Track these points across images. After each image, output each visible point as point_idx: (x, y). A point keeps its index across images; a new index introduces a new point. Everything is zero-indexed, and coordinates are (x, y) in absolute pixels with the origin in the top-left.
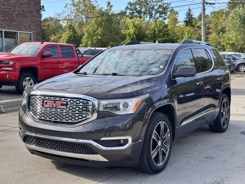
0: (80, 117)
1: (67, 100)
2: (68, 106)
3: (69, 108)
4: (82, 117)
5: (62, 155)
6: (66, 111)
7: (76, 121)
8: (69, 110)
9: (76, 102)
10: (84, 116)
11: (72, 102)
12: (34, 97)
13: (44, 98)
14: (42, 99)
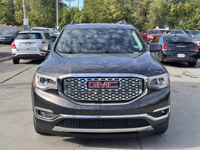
0: (133, 94)
1: (118, 79)
2: (120, 85)
3: (121, 87)
4: (135, 94)
5: (111, 132)
6: (119, 90)
7: (130, 98)
8: (122, 89)
9: (129, 81)
10: (137, 92)
11: (123, 81)
12: (72, 79)
13: (88, 80)
14: (86, 81)
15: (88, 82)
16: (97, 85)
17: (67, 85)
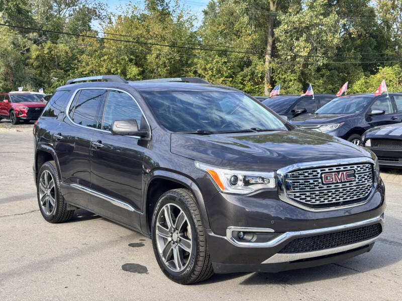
1: (354, 167)
2: (357, 176)
6: (356, 183)
7: (366, 195)
9: (363, 168)
11: (359, 169)
12: (300, 172)
13: (321, 171)
14: (318, 173)
15: (322, 174)
16: (332, 178)
17: (293, 182)
